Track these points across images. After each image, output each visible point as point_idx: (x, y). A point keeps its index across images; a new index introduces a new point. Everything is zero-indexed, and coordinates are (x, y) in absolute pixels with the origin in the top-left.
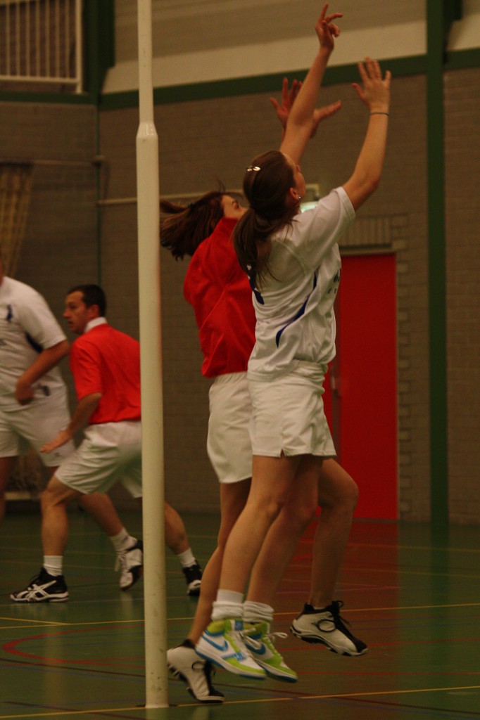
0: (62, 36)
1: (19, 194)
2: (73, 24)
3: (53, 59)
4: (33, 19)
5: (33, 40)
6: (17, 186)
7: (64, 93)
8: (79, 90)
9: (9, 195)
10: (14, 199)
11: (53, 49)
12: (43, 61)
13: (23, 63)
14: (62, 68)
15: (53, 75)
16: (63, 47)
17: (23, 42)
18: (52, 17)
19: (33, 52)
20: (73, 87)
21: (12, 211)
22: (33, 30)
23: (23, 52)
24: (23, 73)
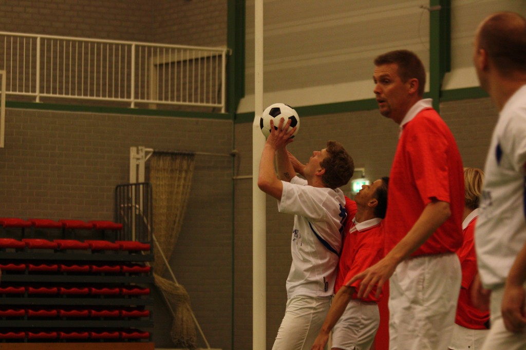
0: (214, 79)
1: (186, 172)
2: (220, 72)
3: (208, 93)
4: (196, 69)
5: (196, 81)
6: (185, 167)
7: (214, 113)
8: (223, 111)
9: (181, 171)
10: (183, 175)
11: (208, 86)
12: (202, 93)
13: (190, 95)
14: (213, 98)
15: (208, 102)
16: (214, 86)
17: (190, 82)
18: (208, 68)
19: (196, 89)
20: (220, 109)
21: (182, 182)
22: (196, 76)
23: (190, 89)
24: (190, 101)
